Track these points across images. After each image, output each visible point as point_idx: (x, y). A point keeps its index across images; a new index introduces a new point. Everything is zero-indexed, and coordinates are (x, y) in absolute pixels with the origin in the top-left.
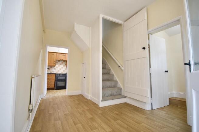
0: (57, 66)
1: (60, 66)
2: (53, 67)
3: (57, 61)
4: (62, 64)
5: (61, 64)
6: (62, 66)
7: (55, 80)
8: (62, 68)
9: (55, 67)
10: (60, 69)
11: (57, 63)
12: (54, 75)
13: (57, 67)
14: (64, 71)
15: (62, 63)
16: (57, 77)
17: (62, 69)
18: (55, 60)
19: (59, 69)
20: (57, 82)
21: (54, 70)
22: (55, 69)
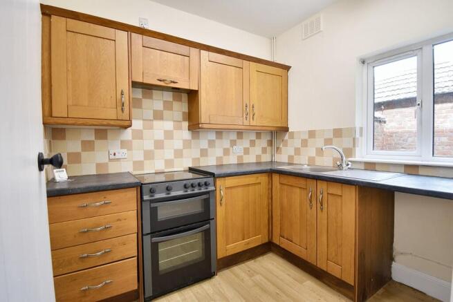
0: (137, 124)
1: (157, 123)
2: (110, 134)
3: (139, 93)
4: (166, 113)
5: (158, 116)
6: (168, 125)
7: (141, 235)
8: (168, 135)
9: (128, 134)
10: (159, 145)
11: (137, 103)
12: (132, 194)
13: (138, 135)
14: (178, 154)
15: (168, 106)
16: (154, 212)
17: (167, 142)
18: (124, 85)
19: (149, 145)
20: (155, 247)
21: (122, 153)
22: (124, 144)
